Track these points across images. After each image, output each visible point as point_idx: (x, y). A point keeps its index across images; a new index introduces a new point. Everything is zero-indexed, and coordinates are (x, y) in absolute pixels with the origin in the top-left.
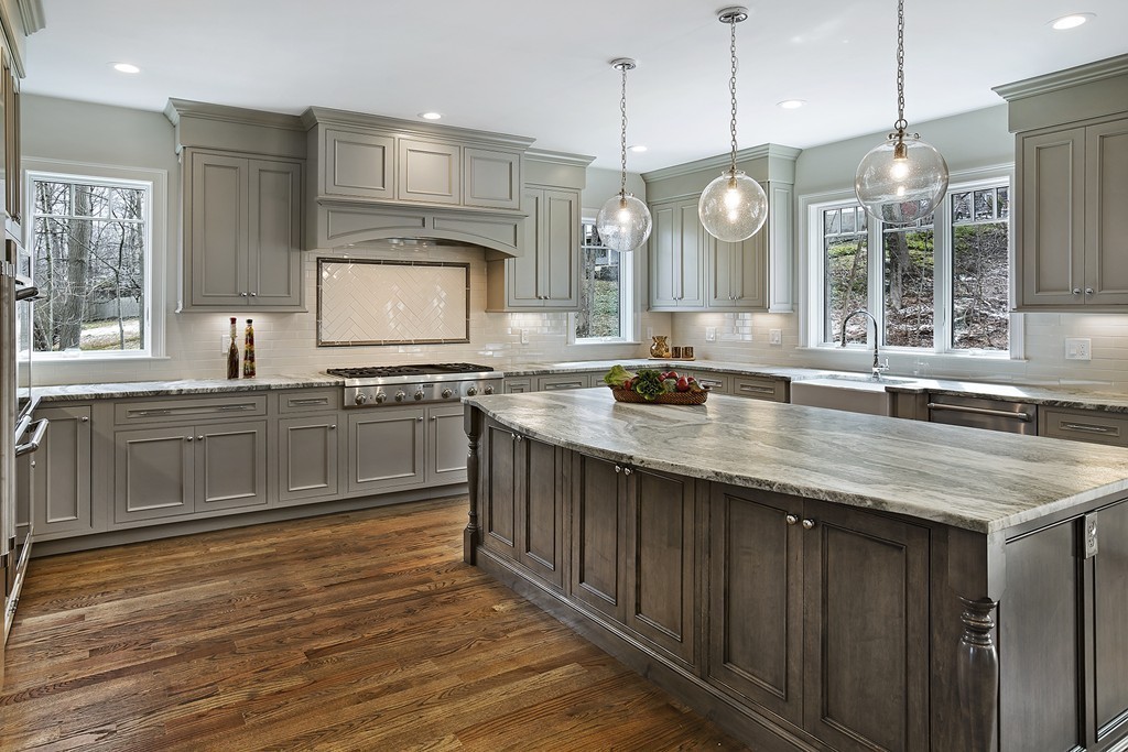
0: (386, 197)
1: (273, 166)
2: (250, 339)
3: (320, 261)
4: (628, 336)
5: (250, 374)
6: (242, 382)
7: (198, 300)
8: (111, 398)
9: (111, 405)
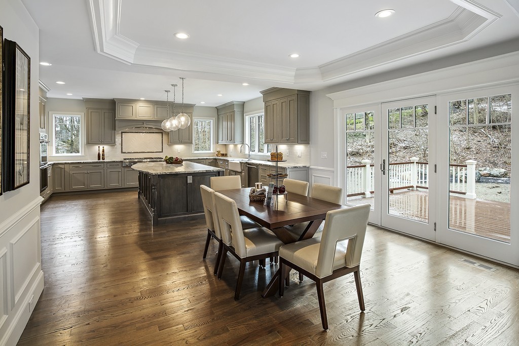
0: (134, 118)
1: (107, 111)
2: (103, 151)
3: (122, 133)
4: (212, 151)
5: (103, 159)
6: (101, 160)
7: (90, 142)
8: (68, 163)
9: (68, 165)
